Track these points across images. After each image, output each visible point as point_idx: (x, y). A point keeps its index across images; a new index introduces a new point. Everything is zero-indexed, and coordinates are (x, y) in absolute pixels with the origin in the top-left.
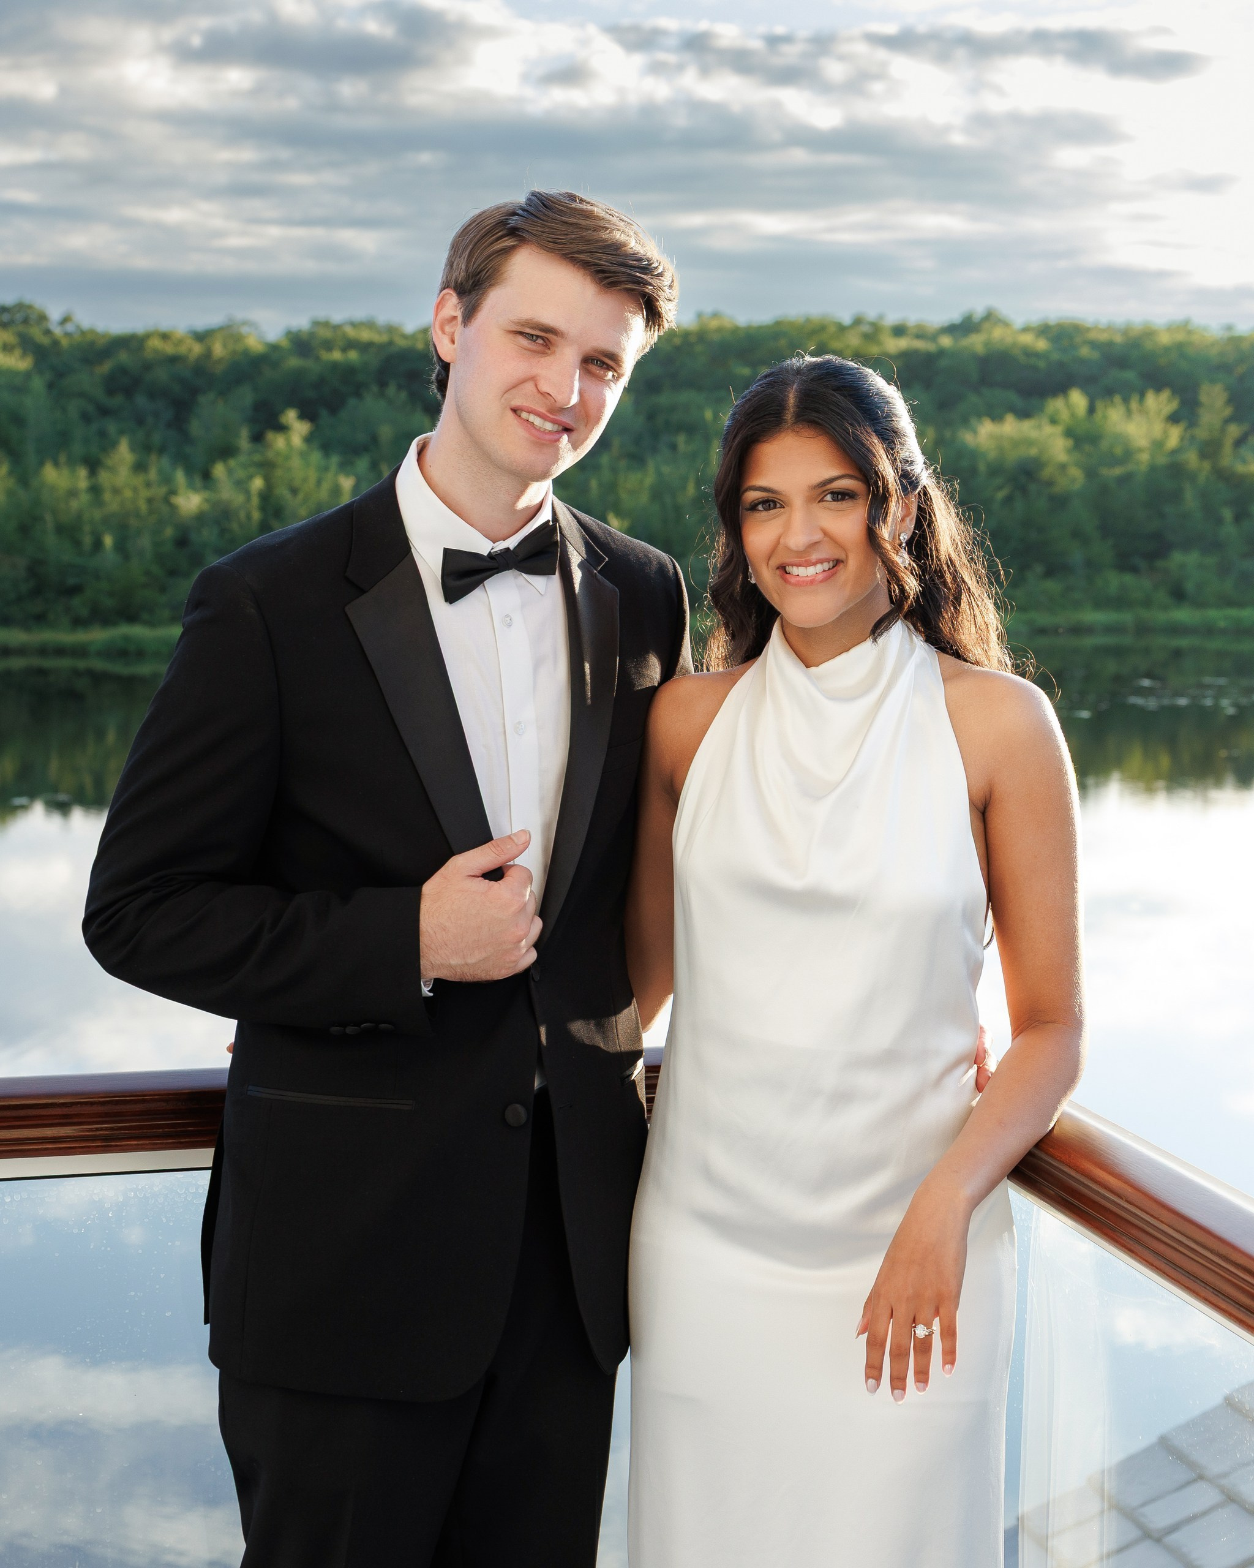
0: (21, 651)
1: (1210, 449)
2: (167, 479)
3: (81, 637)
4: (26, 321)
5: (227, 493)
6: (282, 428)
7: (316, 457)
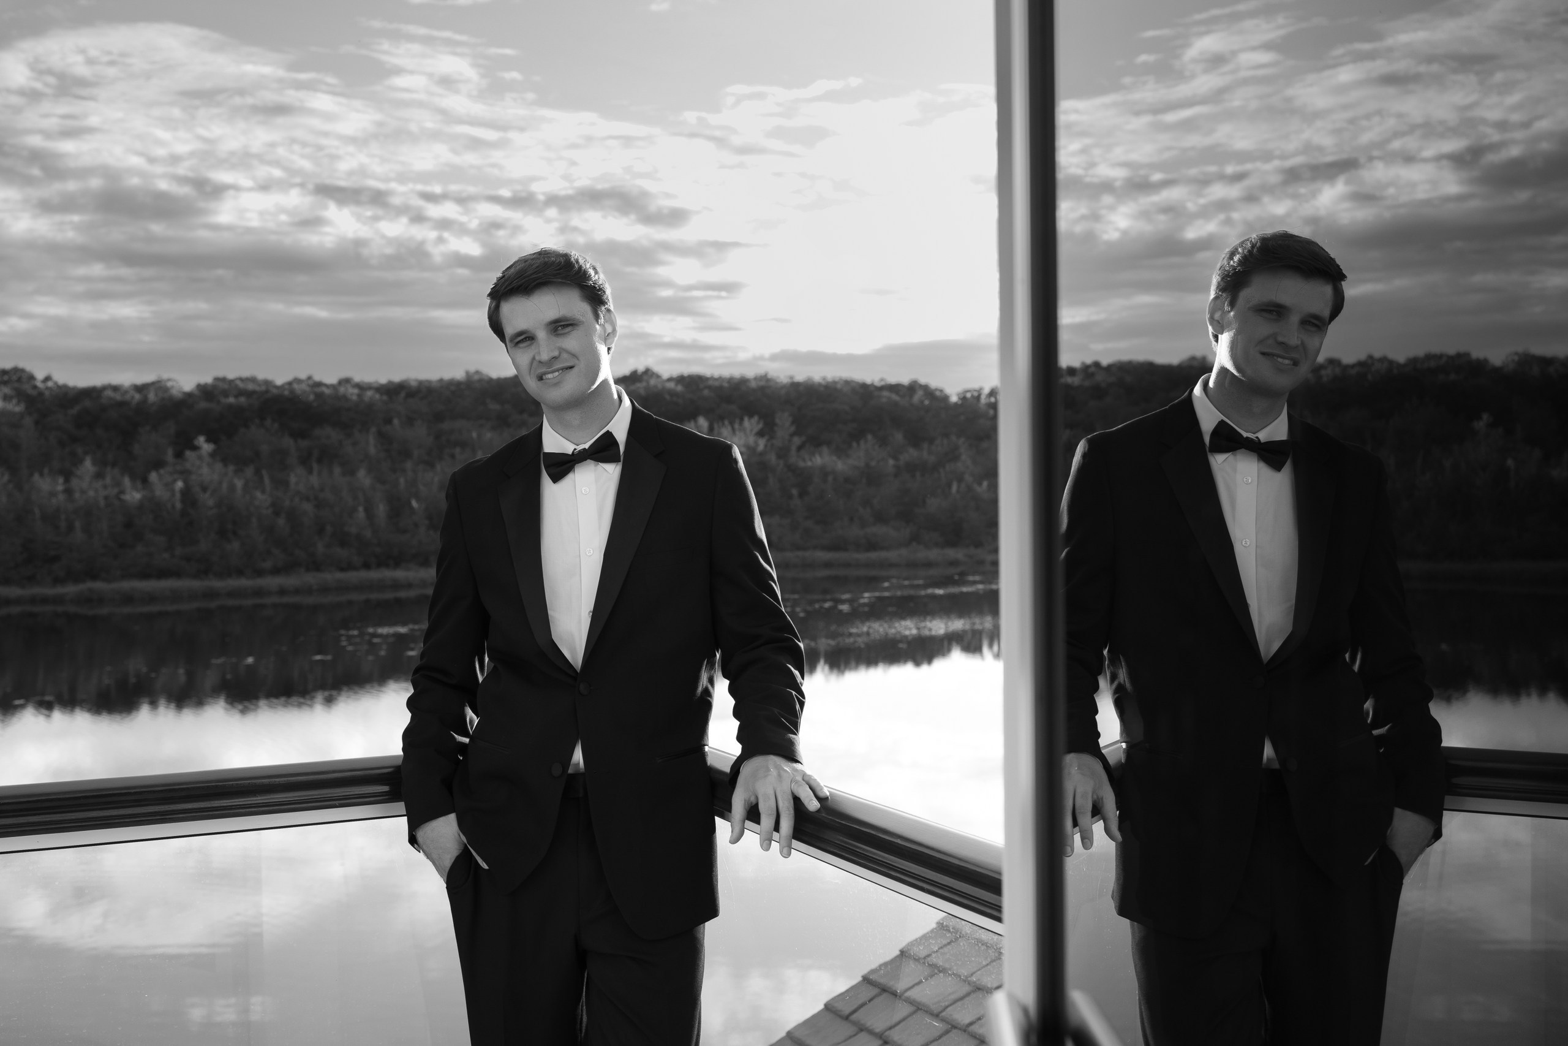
0: (18, 601)
1: (783, 453)
2: (118, 484)
3: (60, 590)
4: (19, 380)
5: (160, 492)
6: (196, 448)
7: (219, 466)
